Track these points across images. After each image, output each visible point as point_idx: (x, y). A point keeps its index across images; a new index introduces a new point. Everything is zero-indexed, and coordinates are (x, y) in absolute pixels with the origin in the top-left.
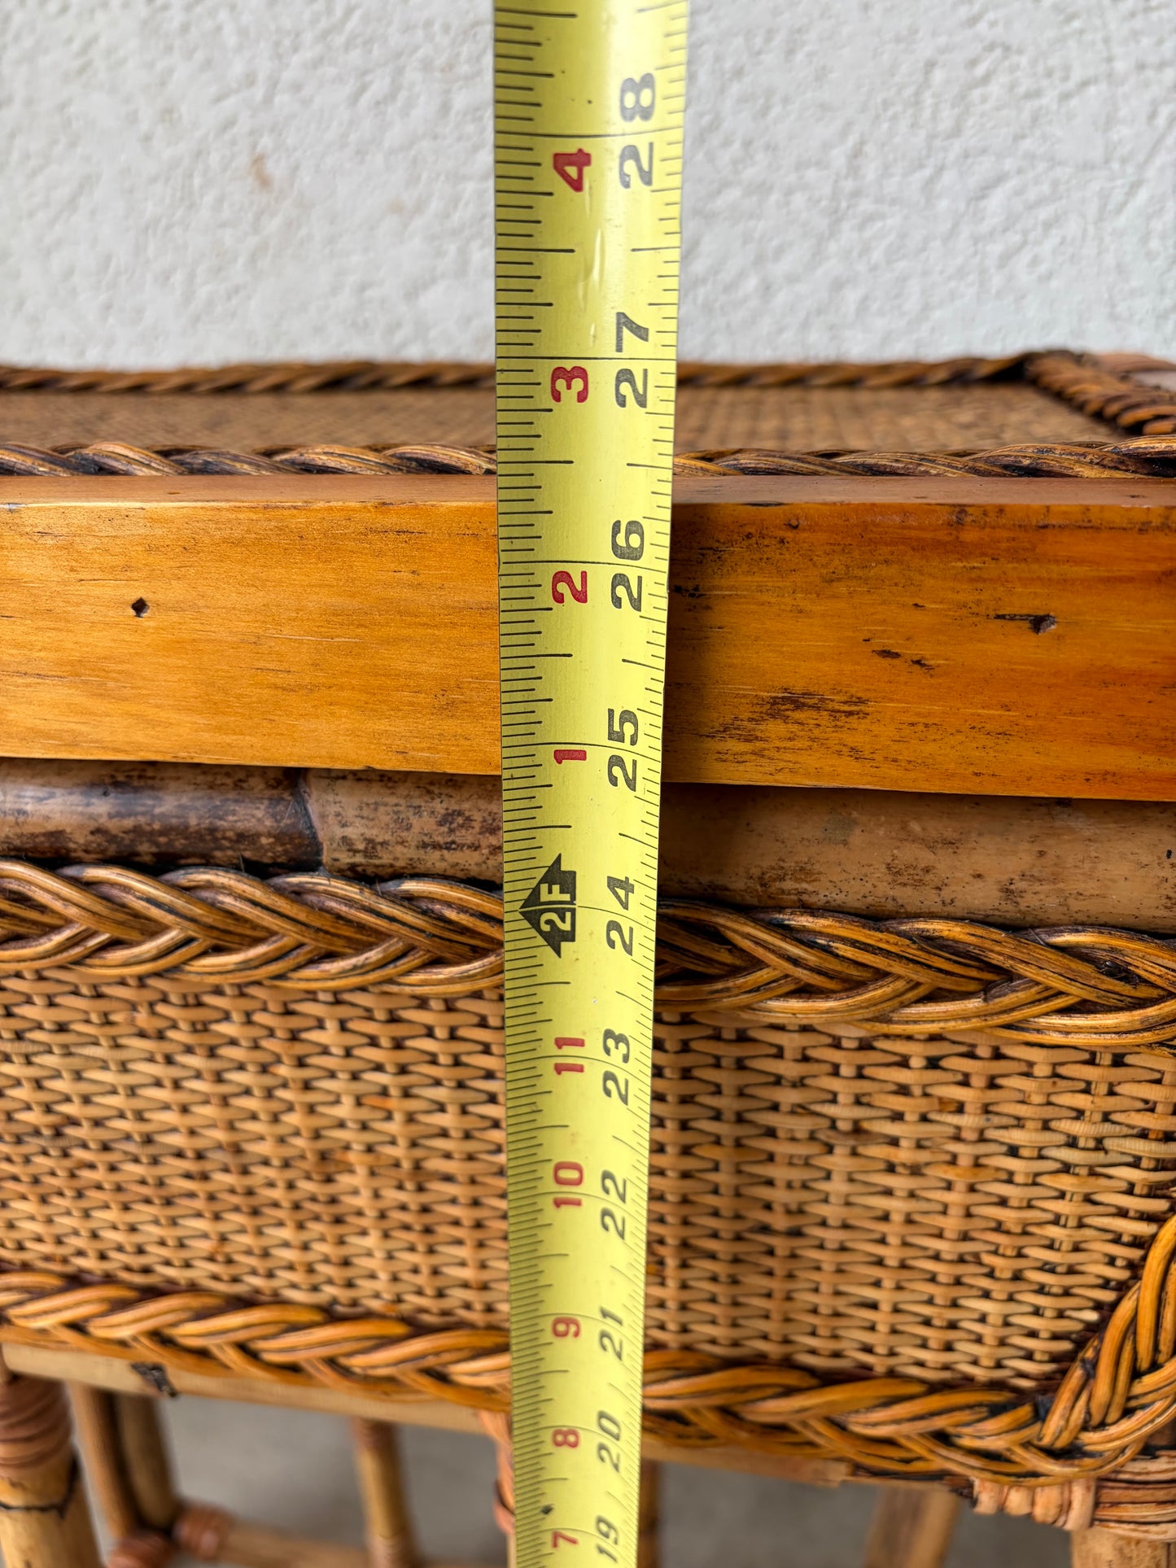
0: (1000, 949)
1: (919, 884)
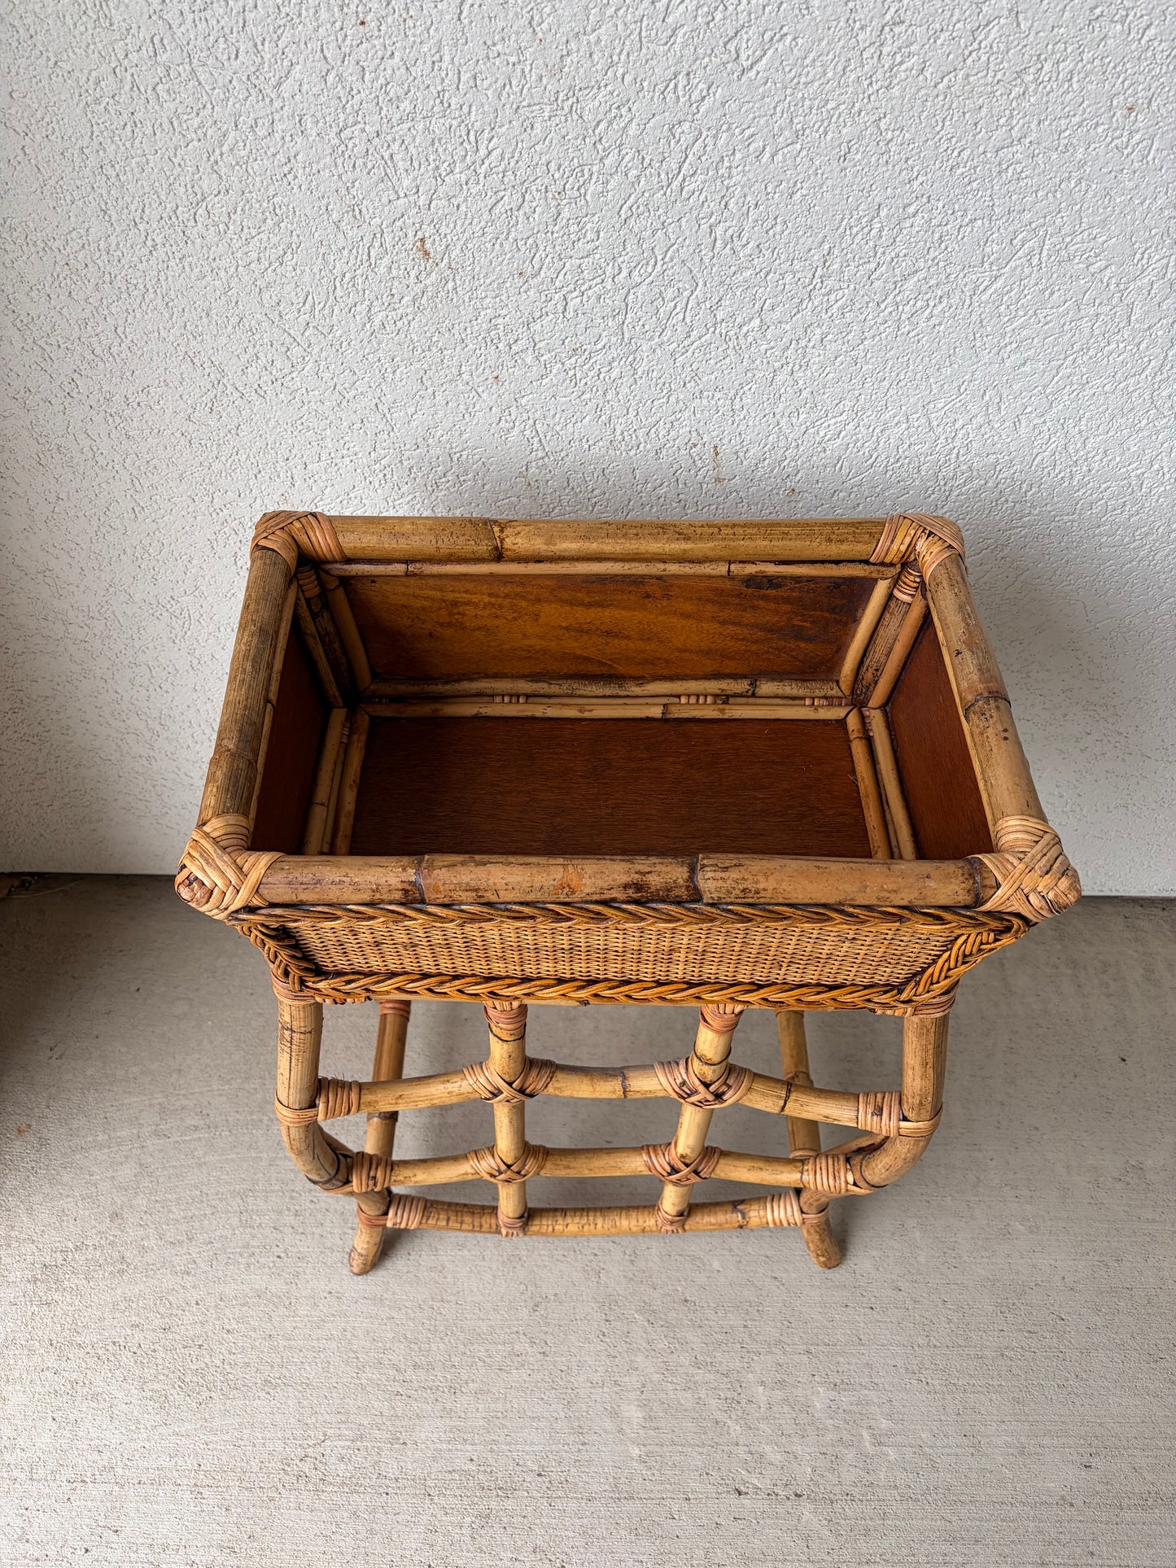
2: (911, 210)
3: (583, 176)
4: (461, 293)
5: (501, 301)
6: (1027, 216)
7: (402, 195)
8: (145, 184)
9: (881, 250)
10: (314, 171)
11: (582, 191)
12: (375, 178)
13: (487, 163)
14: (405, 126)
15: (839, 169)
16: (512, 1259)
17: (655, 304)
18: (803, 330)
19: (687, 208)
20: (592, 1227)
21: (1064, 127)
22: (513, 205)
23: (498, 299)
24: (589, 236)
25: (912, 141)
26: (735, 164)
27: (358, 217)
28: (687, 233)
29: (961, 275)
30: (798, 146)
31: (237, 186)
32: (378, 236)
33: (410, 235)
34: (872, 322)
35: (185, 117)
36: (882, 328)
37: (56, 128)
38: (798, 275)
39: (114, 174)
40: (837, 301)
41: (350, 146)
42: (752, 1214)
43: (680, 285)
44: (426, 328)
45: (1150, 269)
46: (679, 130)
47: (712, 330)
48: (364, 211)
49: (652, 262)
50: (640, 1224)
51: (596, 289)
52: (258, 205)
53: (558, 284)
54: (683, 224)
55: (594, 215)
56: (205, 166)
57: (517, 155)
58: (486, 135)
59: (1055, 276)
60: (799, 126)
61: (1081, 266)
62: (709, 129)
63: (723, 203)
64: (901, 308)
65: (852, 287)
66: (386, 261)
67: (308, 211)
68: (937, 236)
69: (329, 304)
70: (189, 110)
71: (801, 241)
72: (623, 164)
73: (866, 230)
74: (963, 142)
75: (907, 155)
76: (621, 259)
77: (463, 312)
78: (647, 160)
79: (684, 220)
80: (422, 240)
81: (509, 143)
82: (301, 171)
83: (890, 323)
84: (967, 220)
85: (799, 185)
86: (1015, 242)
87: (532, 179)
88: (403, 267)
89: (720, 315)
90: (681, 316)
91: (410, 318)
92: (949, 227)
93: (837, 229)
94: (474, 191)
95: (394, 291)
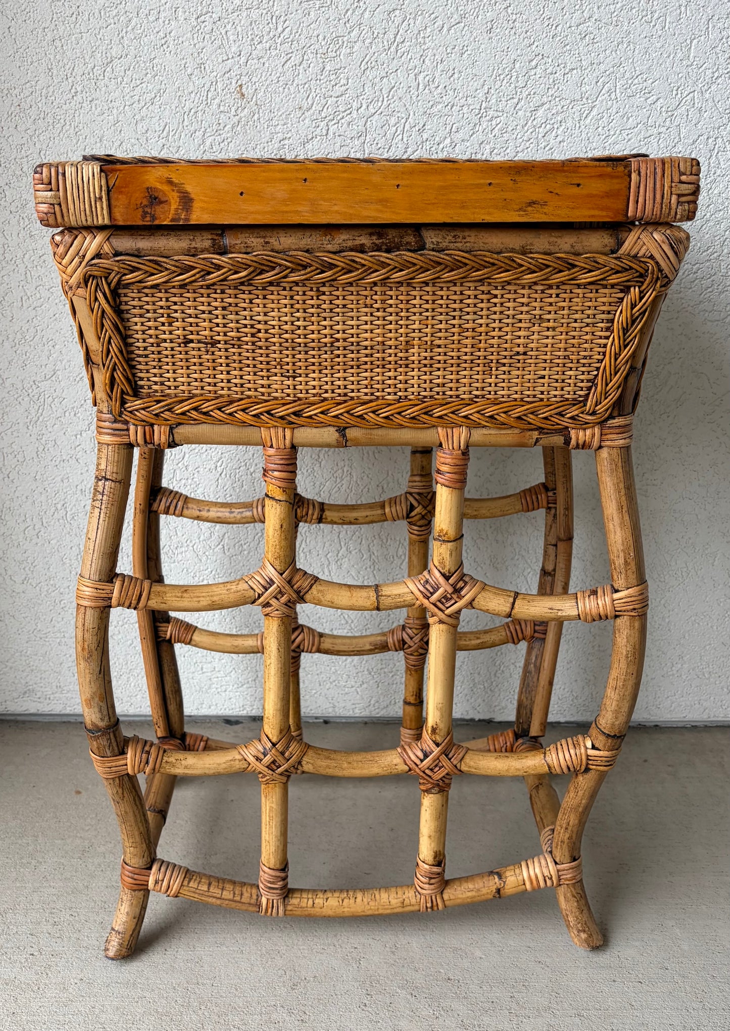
0: (572, 259)
1: (554, 245)
2: (534, 63)
3: (338, 43)
4: (262, 122)
5: (287, 127)
6: (602, 67)
7: (230, 57)
8: (78, 51)
9: (520, 90)
10: (180, 42)
11: (338, 53)
12: (216, 46)
13: (282, 36)
14: (236, 14)
15: (487, 38)
16: (271, 952)
17: (384, 128)
18: (478, 146)
19: (401, 63)
20: (352, 901)
21: (613, 10)
22: (297, 62)
23: (285, 126)
24: (343, 81)
25: (527, 20)
26: (427, 35)
27: (203, 72)
28: (402, 79)
29: (570, 107)
30: (463, 24)
31: (133, 52)
32: (214, 83)
33: (234, 82)
34: (521, 140)
35: (109, 9)
36: (528, 144)
37: (32, 16)
38: (471, 107)
39: (60, 45)
40: (497, 125)
41: (202, 27)
42: (508, 874)
43: (399, 115)
44: (239, 148)
45: (684, 101)
46: (394, 15)
47: (420, 147)
48: (207, 68)
49: (381, 99)
50: (399, 896)
51: (347, 118)
52: (143, 65)
53: (323, 115)
54: (399, 74)
55: (345, 68)
56: (116, 39)
57: (300, 30)
58: (282, 19)
59: (627, 106)
60: (462, 12)
61: (641, 99)
62: (411, 14)
63: (422, 60)
64: (537, 130)
65: (505, 115)
66: (217, 101)
67: (173, 68)
68: (551, 81)
69: (178, 131)
70: (112, 4)
71: (471, 84)
72: (362, 36)
73: (508, 77)
74: (557, 21)
75: (527, 28)
76: (362, 97)
77: (263, 136)
78: (376, 34)
79: (399, 71)
80: (241, 86)
81: (295, 23)
82: (172, 43)
83: (532, 140)
84: (567, 70)
85: (465, 48)
86: (598, 84)
87: (308, 45)
88: (227, 105)
89: (425, 136)
90: (400, 137)
91: (229, 140)
92: (557, 74)
93: (491, 76)
94: (273, 54)
95: (220, 121)
